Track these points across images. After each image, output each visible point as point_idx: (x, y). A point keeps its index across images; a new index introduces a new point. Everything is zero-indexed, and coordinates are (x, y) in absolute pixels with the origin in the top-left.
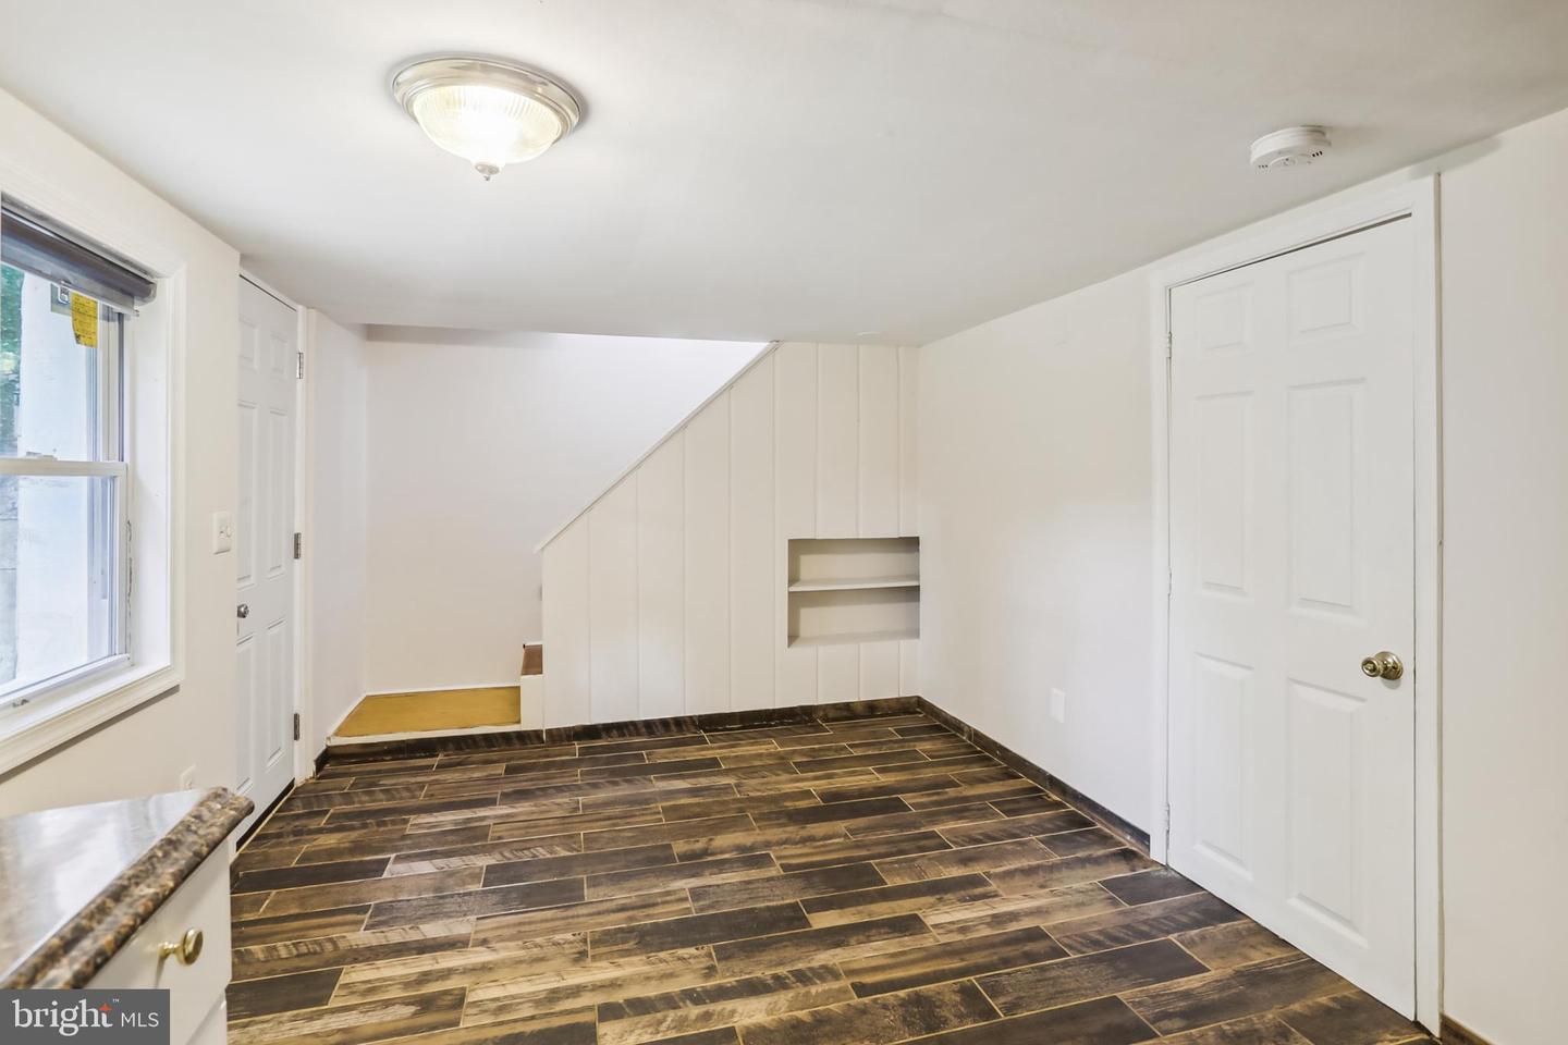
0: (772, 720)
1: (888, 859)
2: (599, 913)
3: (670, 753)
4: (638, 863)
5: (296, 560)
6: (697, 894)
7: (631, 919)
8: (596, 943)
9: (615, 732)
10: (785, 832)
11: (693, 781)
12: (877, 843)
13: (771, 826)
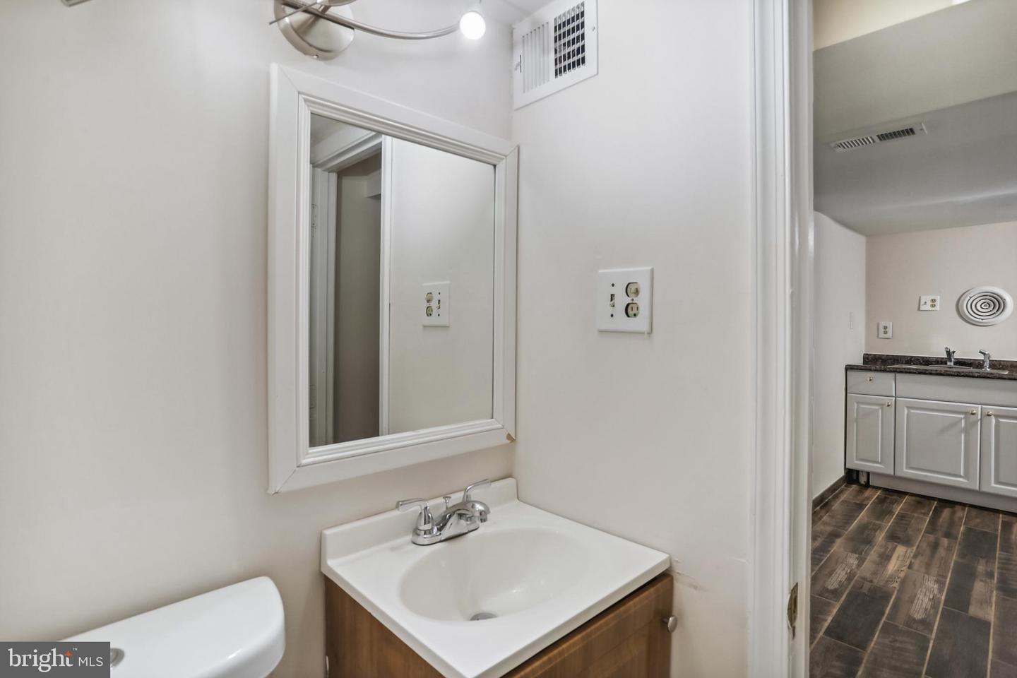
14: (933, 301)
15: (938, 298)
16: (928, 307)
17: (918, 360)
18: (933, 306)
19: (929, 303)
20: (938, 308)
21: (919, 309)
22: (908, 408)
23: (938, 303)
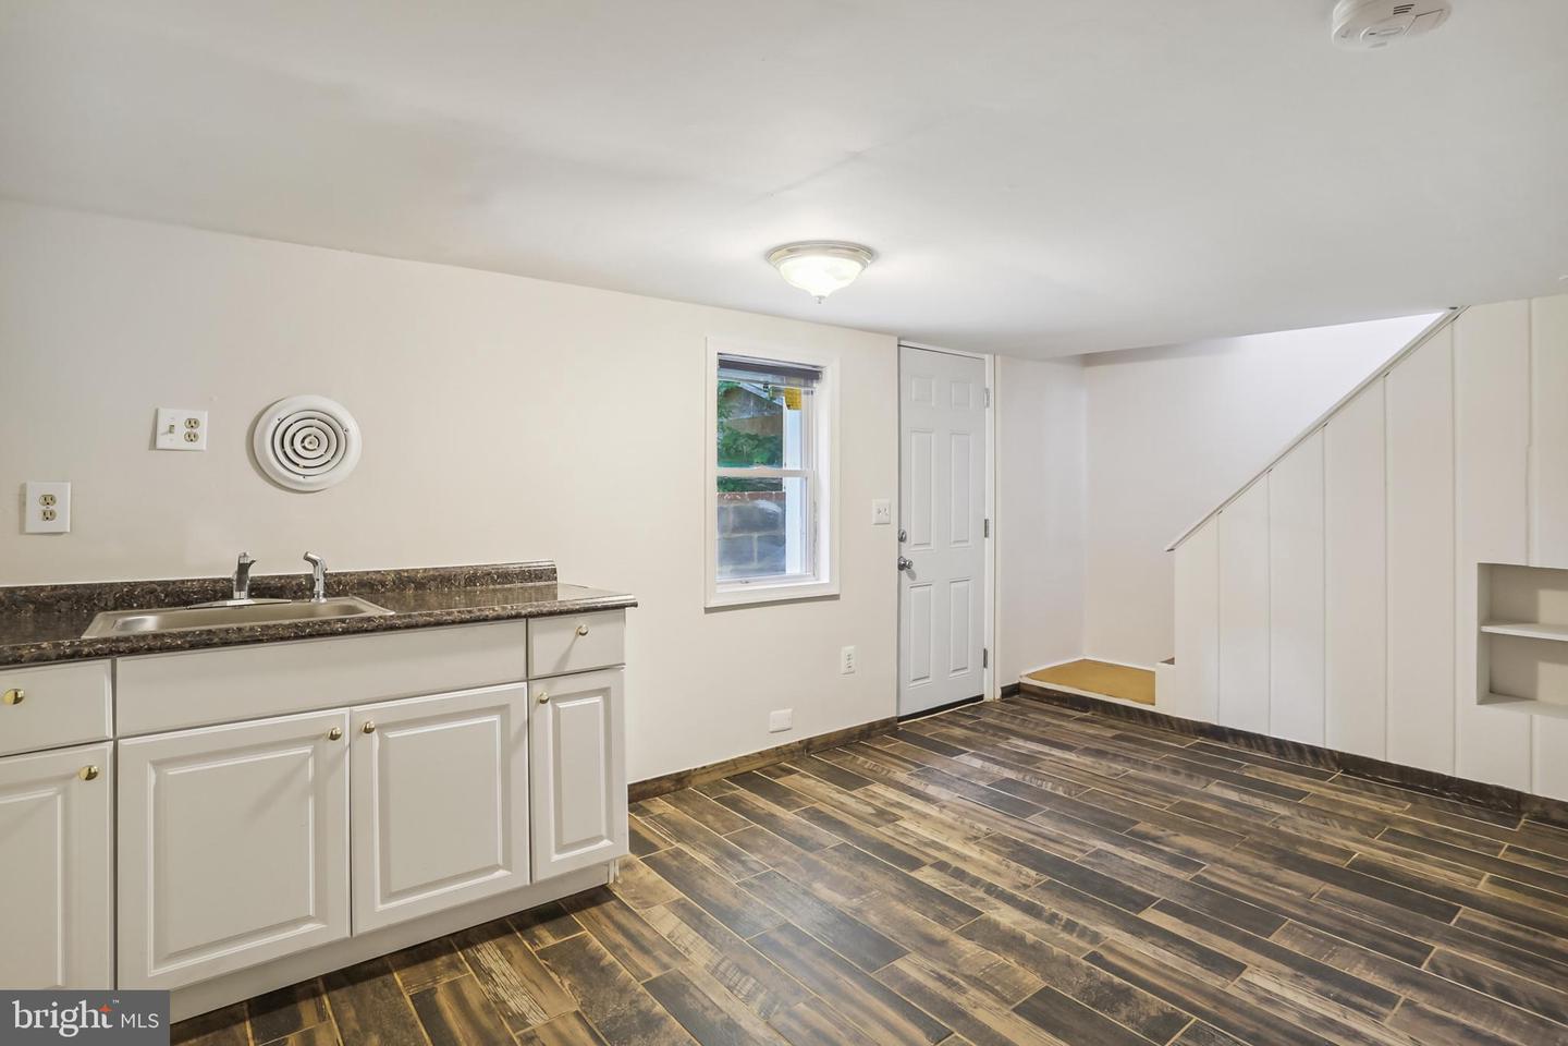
0: (1446, 790)
1: (1311, 928)
2: (1020, 828)
3: (1272, 774)
4: (1095, 820)
5: (987, 539)
6: (1098, 854)
7: (1032, 841)
8: (993, 839)
9: (1242, 740)
10: (1253, 862)
11: (1245, 797)
12: (1329, 915)
13: (1250, 853)
14: (192, 423)
15: (204, 418)
16: (178, 440)
17: (152, 592)
18: (191, 438)
19: (182, 430)
20: (202, 443)
21: (153, 444)
22: (157, 764)
23: (202, 431)
